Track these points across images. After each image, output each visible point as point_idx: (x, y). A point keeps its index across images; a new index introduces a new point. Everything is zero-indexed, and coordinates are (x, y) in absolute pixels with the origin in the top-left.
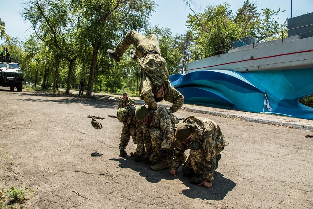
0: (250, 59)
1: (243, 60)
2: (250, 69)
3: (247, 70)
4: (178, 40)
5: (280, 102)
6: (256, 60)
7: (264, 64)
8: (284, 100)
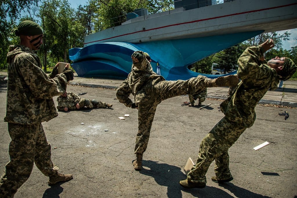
0: (142, 30)
1: (136, 31)
2: (143, 40)
3: (140, 41)
4: (81, 12)
5: (171, 70)
6: (148, 31)
7: (155, 35)
8: (175, 68)
